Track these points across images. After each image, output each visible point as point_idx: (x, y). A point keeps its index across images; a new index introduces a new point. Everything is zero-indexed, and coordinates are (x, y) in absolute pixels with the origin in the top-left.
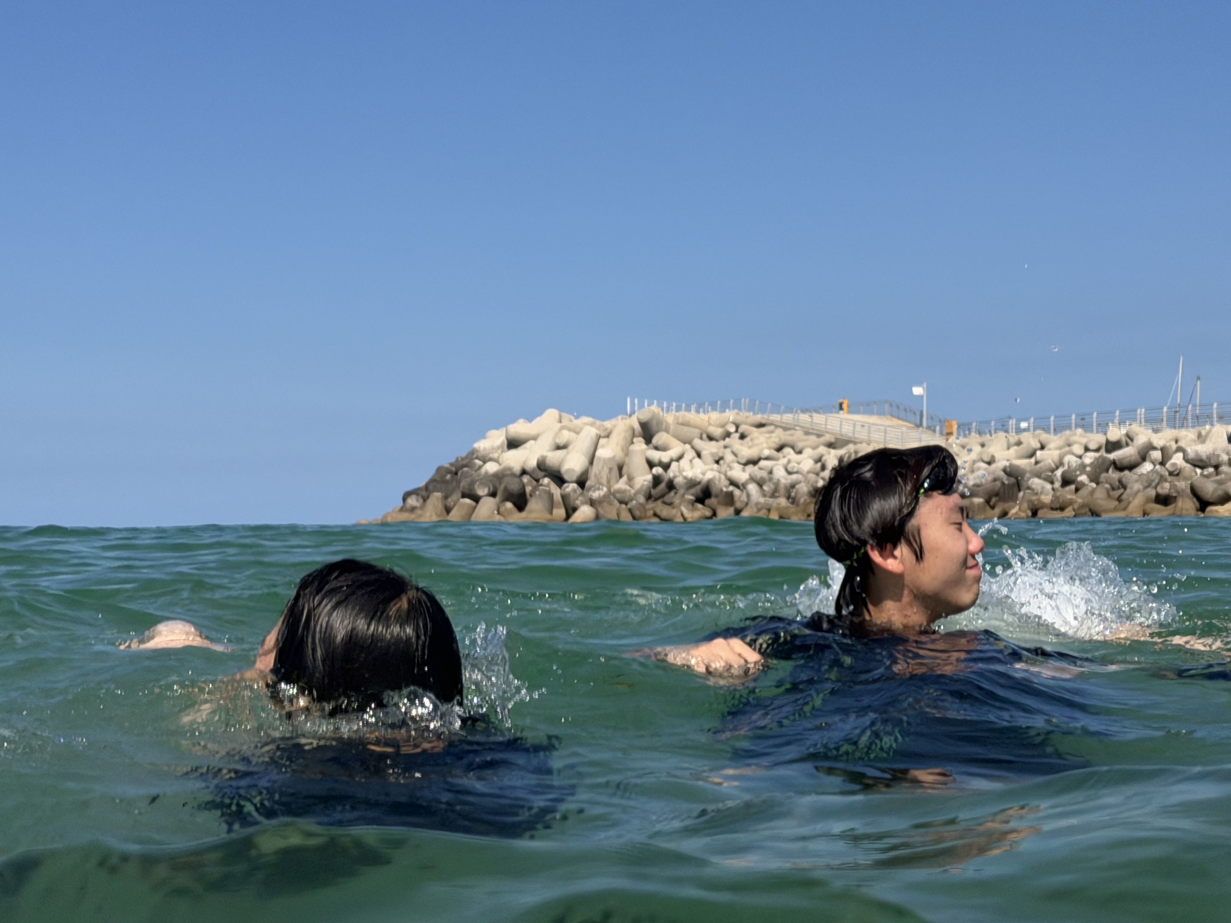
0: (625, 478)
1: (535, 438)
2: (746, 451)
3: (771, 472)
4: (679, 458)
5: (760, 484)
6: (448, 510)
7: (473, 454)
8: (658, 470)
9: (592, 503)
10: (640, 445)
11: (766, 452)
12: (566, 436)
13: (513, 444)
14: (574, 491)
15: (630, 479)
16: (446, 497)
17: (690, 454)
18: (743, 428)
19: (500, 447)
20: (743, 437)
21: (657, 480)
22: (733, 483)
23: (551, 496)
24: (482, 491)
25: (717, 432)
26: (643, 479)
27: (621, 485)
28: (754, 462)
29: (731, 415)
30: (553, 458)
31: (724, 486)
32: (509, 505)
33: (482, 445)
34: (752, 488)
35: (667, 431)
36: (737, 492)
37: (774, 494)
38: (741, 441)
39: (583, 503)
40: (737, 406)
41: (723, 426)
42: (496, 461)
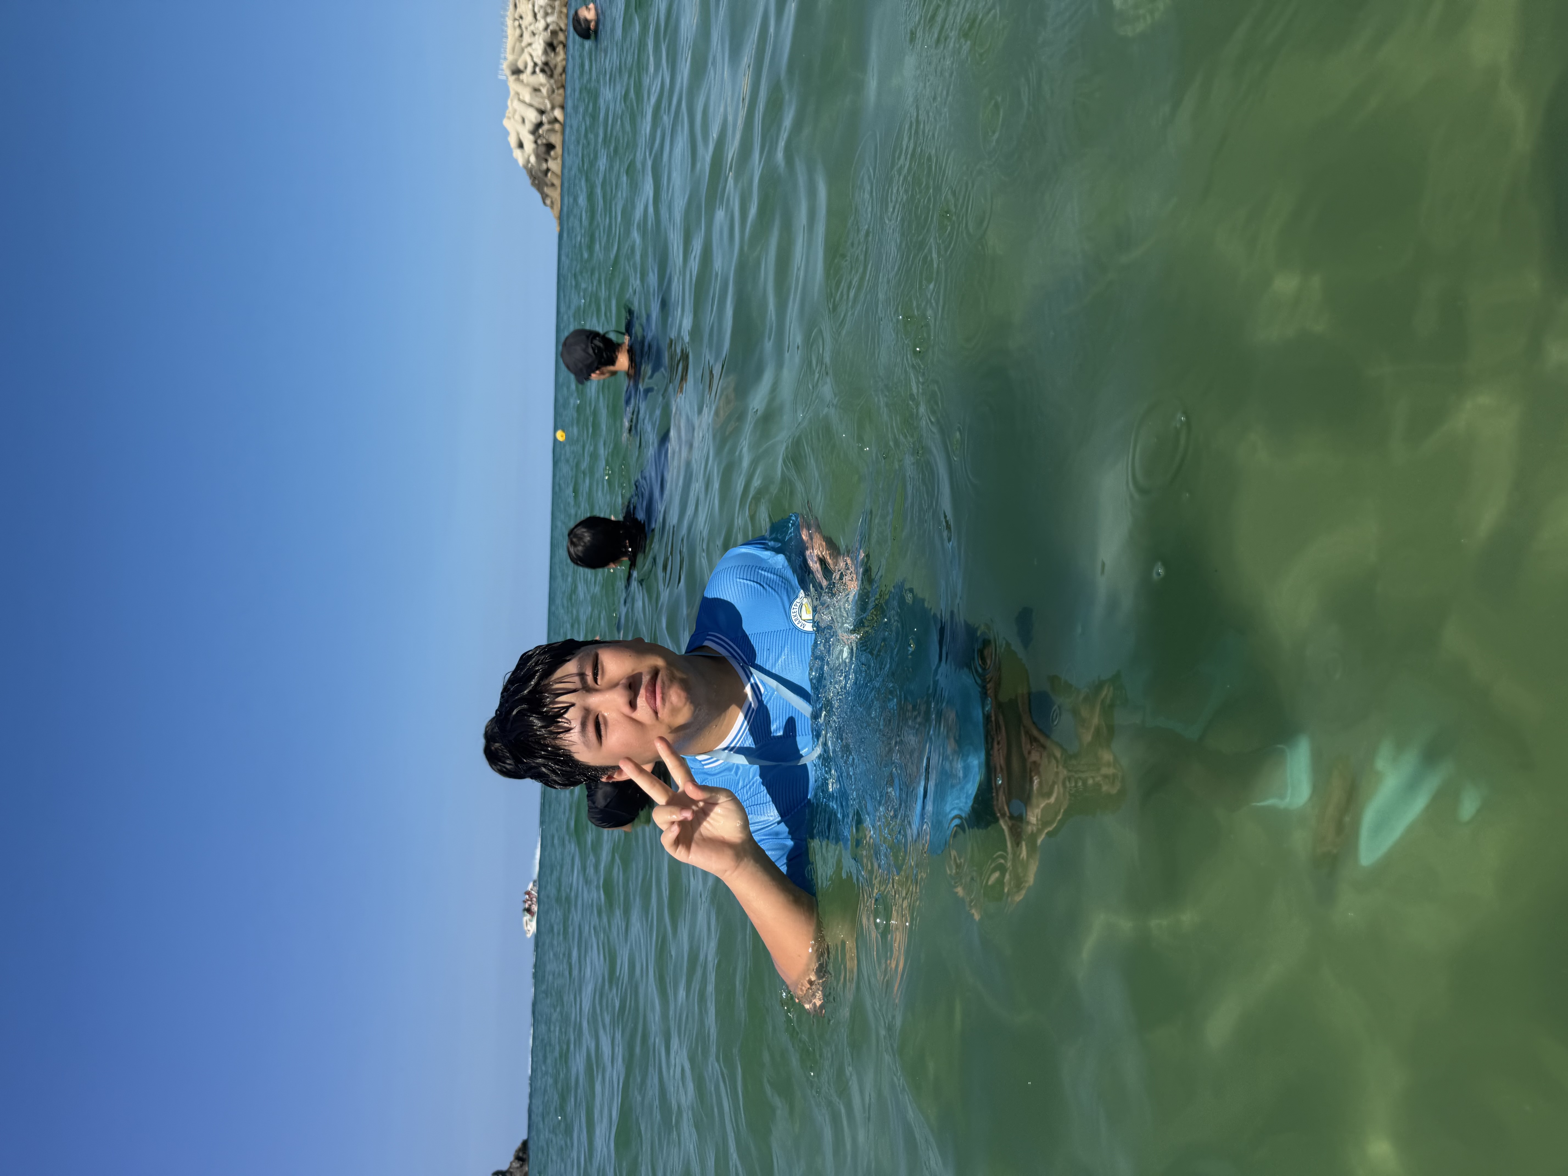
0: (542, 88)
1: (518, 134)
2: (529, 18)
3: (541, 7)
4: (531, 56)
5: (546, 14)
6: (553, 185)
7: (525, 167)
8: (538, 70)
9: (553, 108)
10: (524, 77)
11: (530, 6)
12: (518, 117)
13: (521, 145)
14: (546, 117)
15: (541, 85)
16: (547, 185)
17: (529, 49)
18: (517, 16)
19: (523, 153)
20: (521, 17)
21: (543, 71)
22: (546, 28)
23: (549, 131)
24: (544, 166)
25: (518, 32)
26: (541, 78)
27: (544, 91)
28: (535, 15)
29: (509, 22)
30: (529, 126)
31: (548, 34)
32: (552, 153)
33: (521, 162)
34: (550, 19)
35: (516, 61)
36: (551, 28)
37: (553, 8)
38: (524, 20)
39: (553, 113)
40: (504, 17)
41: (515, 28)
42: (529, 157)
